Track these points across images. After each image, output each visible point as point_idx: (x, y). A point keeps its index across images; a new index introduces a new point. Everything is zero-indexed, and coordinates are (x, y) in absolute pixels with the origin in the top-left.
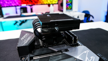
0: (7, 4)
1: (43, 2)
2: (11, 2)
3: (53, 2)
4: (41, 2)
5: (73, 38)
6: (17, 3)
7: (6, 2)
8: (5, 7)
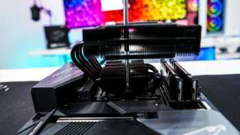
0: (80, 22)
1: (151, 16)
2: (86, 19)
3: (173, 15)
4: (146, 16)
5: (180, 83)
6: (98, 20)
7: (78, 19)
8: (74, 27)
